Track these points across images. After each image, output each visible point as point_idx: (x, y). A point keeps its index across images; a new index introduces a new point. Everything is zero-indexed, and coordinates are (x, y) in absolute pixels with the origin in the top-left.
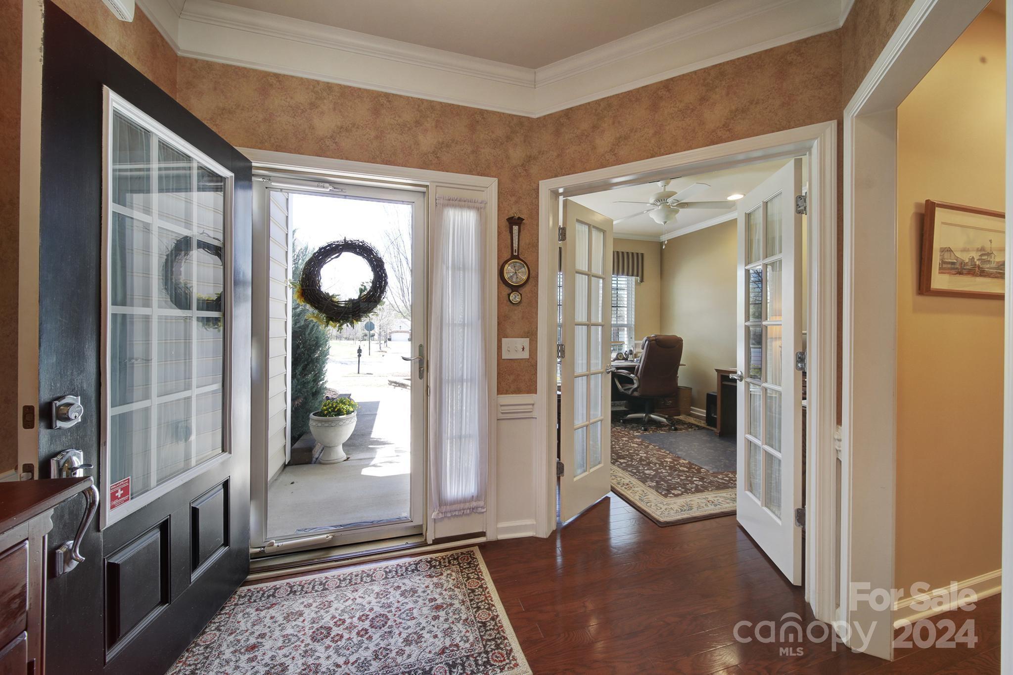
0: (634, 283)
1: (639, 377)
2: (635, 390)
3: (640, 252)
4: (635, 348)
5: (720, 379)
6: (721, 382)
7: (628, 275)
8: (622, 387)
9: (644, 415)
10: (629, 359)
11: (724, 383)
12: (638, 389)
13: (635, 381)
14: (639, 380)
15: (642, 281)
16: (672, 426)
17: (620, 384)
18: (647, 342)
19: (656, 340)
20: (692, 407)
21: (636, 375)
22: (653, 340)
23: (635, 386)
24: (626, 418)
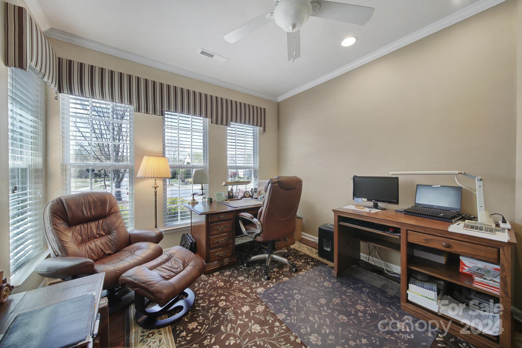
0: (258, 133)
1: (262, 222)
2: (258, 235)
3: (263, 107)
4: (259, 186)
5: (337, 220)
6: (338, 223)
7: (253, 125)
8: (246, 230)
9: (267, 255)
10: (254, 197)
11: (340, 223)
12: (261, 235)
13: (258, 227)
14: (262, 225)
15: (264, 131)
16: (293, 268)
17: (244, 225)
18: (270, 185)
19: (278, 182)
20: (303, 233)
21: (259, 220)
22: (276, 183)
23: (258, 231)
24: (250, 260)
